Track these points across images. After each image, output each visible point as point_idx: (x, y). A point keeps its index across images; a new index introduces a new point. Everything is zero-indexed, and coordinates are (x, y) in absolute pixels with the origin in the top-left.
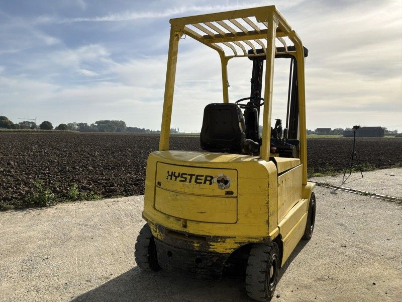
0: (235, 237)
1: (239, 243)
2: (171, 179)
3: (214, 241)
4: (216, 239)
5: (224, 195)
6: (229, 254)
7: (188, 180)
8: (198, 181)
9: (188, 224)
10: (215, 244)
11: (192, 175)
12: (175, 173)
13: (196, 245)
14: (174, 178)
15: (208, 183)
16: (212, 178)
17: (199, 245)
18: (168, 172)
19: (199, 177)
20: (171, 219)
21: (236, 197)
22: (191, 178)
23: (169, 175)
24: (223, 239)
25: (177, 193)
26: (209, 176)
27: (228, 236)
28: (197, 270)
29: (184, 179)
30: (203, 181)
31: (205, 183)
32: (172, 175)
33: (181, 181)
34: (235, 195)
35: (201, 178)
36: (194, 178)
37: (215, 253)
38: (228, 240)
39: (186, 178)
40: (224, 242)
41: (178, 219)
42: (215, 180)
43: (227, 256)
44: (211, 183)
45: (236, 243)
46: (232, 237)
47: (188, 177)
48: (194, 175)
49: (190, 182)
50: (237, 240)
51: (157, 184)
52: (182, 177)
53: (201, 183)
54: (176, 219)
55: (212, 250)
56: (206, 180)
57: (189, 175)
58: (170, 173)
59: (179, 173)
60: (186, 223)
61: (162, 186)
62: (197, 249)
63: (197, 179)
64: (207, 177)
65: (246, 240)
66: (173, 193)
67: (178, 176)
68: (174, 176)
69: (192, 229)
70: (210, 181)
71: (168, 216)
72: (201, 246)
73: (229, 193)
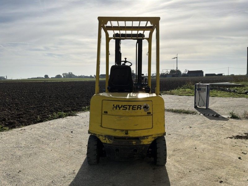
0: (152, 135)
1: (154, 138)
2: (116, 109)
3: (143, 139)
4: (144, 137)
5: (147, 114)
6: (149, 144)
7: (128, 109)
8: (134, 108)
9: (129, 132)
10: (144, 140)
11: (130, 106)
12: (119, 105)
13: (134, 142)
14: (118, 108)
15: (139, 109)
16: (141, 106)
17: (135, 142)
18: (114, 105)
19: (134, 107)
20: (118, 131)
21: (152, 115)
22: (130, 107)
23: (115, 107)
24: (147, 137)
25: (121, 116)
26: (140, 106)
27: (150, 135)
28: (135, 155)
29: (125, 108)
30: (136, 108)
31: (137, 109)
32: (117, 107)
33: (123, 109)
34: (151, 114)
35: (136, 107)
36: (131, 107)
37: (144, 145)
38: (149, 137)
39: (126, 108)
40: (148, 138)
41: (122, 130)
42: (142, 107)
43: (149, 146)
44: (140, 109)
45: (153, 138)
46: (151, 136)
47: (128, 107)
48: (131, 106)
49: (129, 109)
50: (153, 136)
51: (103, 113)
52: (124, 107)
53: (135, 109)
54: (121, 131)
55: (142, 143)
56: (138, 108)
57: (128, 106)
58: (115, 106)
59: (122, 105)
60: (127, 132)
61: (108, 113)
62: (135, 144)
63: (133, 107)
64: (138, 106)
65: (157, 136)
66: (118, 117)
67: (122, 107)
68: (119, 107)
69: (131, 134)
70: (140, 108)
71: (115, 130)
72: (137, 142)
73: (149, 113)
